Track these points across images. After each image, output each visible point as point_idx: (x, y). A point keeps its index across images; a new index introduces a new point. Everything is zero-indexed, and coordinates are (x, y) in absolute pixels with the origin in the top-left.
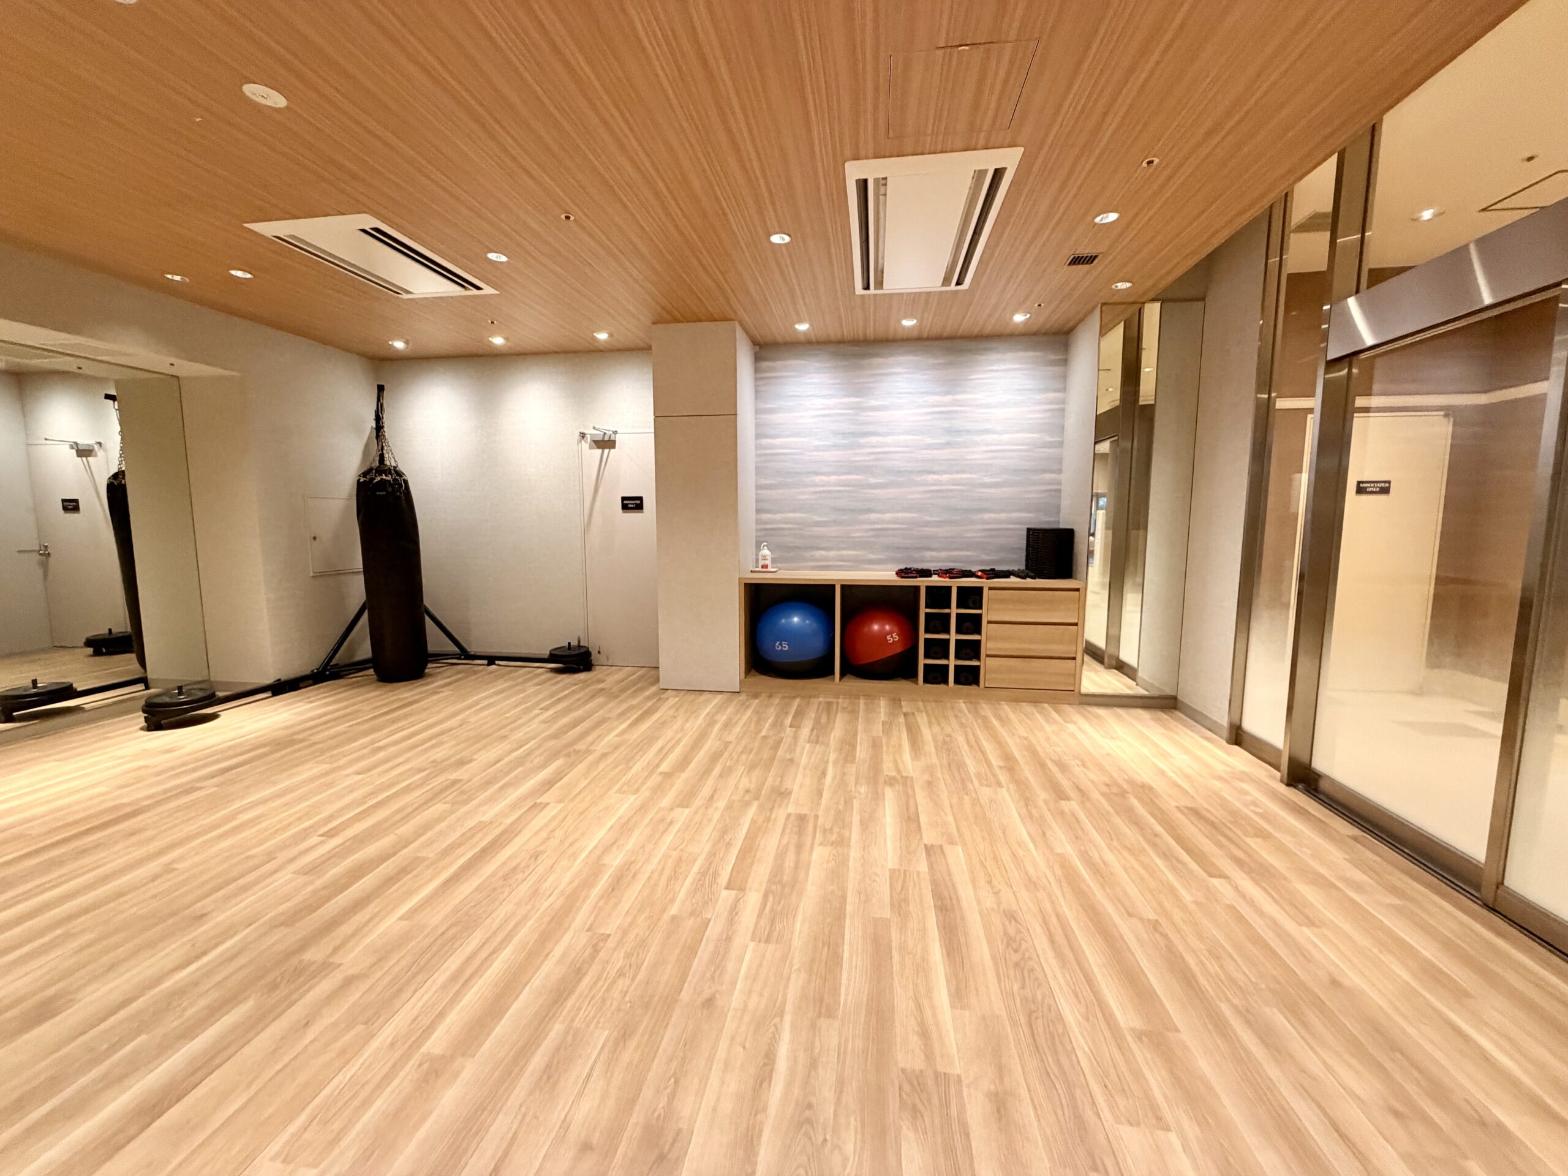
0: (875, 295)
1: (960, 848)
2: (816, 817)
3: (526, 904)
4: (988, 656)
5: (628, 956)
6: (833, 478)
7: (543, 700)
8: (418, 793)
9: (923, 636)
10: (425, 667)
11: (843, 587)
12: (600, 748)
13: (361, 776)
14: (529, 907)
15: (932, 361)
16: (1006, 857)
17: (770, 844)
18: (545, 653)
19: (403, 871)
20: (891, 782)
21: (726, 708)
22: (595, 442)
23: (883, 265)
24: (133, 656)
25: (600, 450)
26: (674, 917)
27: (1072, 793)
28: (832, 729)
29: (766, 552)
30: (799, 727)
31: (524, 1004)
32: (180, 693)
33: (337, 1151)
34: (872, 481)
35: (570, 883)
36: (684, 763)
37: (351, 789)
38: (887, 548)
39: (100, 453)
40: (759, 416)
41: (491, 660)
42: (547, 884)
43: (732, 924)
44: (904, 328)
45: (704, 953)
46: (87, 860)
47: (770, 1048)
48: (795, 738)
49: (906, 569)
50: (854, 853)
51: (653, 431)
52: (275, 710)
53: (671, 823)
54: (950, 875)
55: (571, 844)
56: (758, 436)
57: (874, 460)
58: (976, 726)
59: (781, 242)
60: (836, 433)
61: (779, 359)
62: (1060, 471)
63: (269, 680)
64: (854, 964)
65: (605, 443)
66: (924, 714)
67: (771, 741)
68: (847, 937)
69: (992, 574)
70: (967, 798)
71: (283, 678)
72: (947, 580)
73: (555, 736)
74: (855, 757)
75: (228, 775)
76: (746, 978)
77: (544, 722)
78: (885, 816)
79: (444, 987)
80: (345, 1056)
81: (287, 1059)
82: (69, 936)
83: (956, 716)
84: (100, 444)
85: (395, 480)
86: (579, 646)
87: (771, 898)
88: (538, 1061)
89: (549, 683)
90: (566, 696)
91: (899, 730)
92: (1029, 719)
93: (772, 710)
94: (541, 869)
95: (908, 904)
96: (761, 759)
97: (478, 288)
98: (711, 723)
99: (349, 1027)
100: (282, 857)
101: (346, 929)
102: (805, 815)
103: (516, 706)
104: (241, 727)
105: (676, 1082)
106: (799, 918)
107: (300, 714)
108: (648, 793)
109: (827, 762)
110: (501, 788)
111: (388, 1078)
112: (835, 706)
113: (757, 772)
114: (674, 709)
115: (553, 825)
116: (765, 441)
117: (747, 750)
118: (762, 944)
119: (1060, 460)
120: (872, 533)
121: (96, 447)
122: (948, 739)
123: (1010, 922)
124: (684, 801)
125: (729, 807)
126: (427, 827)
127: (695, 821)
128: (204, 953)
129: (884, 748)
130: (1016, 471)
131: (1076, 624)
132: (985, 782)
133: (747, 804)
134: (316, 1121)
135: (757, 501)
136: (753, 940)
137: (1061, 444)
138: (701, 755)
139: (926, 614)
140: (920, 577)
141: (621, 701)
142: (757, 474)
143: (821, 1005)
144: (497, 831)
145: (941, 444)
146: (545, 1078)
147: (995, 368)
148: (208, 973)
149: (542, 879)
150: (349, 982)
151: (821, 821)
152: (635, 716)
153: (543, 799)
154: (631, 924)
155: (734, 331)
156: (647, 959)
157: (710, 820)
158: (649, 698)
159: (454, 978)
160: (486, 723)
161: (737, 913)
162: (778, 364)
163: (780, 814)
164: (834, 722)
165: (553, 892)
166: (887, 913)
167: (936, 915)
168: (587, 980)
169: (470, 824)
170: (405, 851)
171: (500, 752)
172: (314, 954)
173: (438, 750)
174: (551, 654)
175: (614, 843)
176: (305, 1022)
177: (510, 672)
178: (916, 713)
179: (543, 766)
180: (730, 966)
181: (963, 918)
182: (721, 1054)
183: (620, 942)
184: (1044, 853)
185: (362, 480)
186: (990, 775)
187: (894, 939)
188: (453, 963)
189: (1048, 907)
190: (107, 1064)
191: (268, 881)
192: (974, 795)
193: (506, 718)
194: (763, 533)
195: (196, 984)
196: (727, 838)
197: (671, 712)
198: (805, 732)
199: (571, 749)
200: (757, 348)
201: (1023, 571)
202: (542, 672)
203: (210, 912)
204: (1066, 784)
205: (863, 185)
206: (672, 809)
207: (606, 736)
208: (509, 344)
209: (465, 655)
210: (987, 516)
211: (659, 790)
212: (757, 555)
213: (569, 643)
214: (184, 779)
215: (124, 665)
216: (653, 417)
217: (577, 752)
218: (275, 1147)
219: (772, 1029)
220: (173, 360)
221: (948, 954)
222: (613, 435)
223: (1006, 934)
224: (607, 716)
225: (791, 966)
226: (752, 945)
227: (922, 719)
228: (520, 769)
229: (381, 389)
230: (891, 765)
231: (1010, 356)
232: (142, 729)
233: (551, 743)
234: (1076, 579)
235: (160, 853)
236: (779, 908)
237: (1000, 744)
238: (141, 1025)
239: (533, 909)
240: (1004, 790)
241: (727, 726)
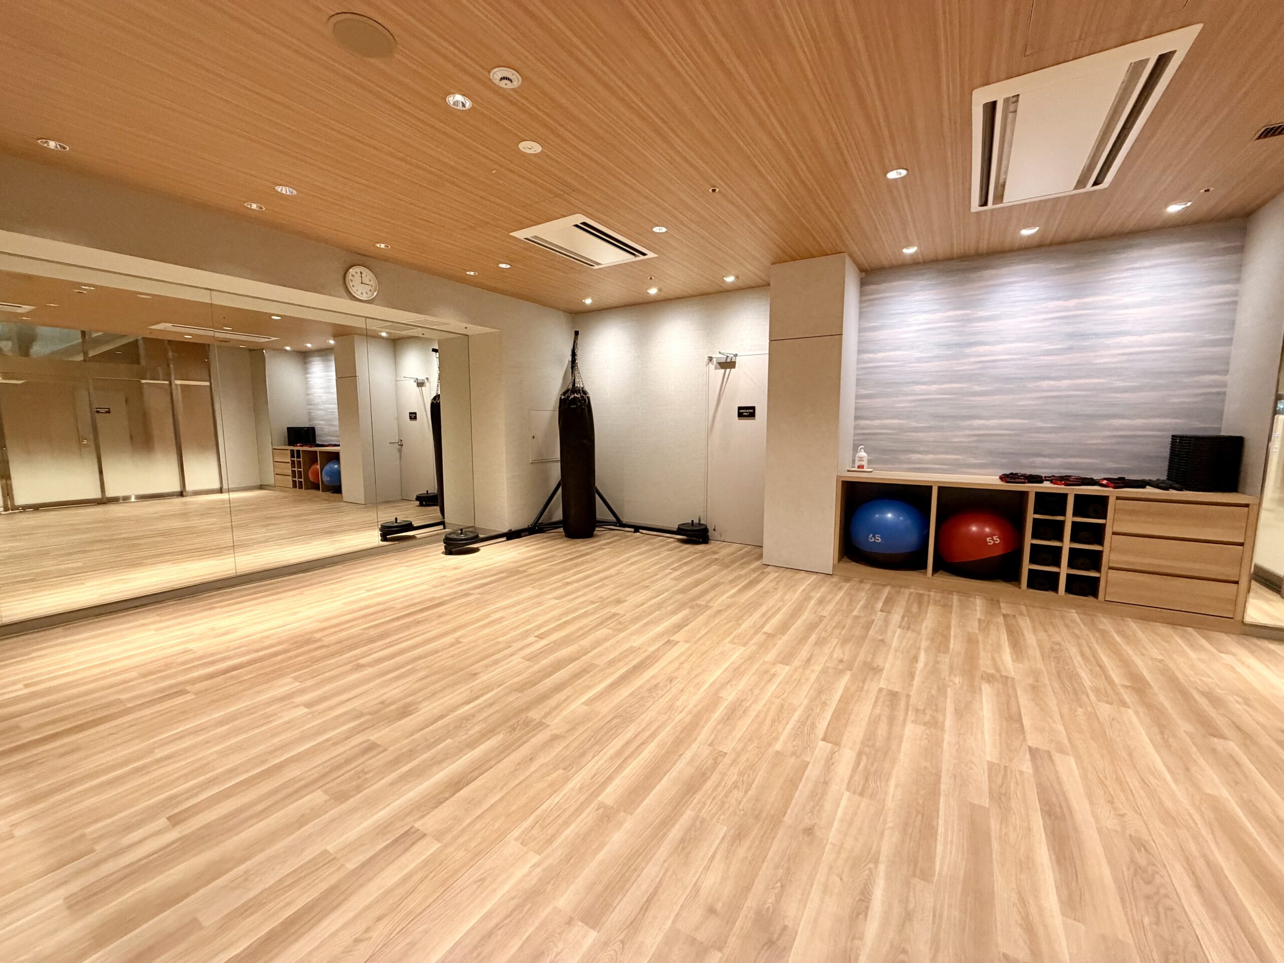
0: (993, 210)
1: (1072, 760)
2: (908, 696)
3: (665, 714)
4: (1111, 568)
5: (741, 774)
6: (934, 387)
7: (673, 563)
8: (591, 618)
9: (1029, 541)
10: (594, 530)
11: (941, 489)
12: (717, 604)
13: (557, 601)
14: (667, 717)
15: (1053, 266)
16: (1133, 782)
17: (863, 711)
18: (675, 527)
19: (584, 671)
20: (989, 679)
21: (820, 587)
22: (719, 363)
23: (1005, 179)
24: (438, 508)
25: (723, 370)
26: (778, 753)
27: (1226, 731)
28: (923, 619)
29: (863, 454)
30: (889, 612)
31: (665, 788)
32: (461, 533)
33: (550, 849)
34: (977, 388)
35: (695, 706)
36: (784, 628)
37: (553, 608)
38: (990, 453)
39: (427, 384)
40: (862, 334)
41: (637, 529)
42: (678, 703)
43: (829, 773)
44: (1022, 237)
45: (804, 789)
46: (420, 628)
47: (865, 887)
48: (886, 622)
49: (1012, 474)
50: (948, 737)
51: (768, 352)
52: (509, 549)
53: (774, 675)
54: (1060, 783)
55: (696, 676)
56: (860, 352)
57: (980, 369)
58: (1092, 639)
59: (898, 176)
60: (939, 345)
61: (884, 282)
62: (1226, 372)
63: (505, 530)
64: (949, 839)
65: (728, 365)
66: (1028, 618)
67: (863, 621)
68: (941, 813)
69: (1120, 483)
70: (1080, 711)
71: (513, 529)
72: (1063, 486)
73: (683, 591)
74: (947, 647)
75: (487, 588)
76: (842, 820)
77: (675, 579)
78: (982, 709)
79: (612, 758)
80: (555, 788)
81: (522, 778)
82: (413, 671)
83: (1067, 626)
84: (427, 379)
85: (582, 397)
86: (700, 524)
87: (864, 759)
88: (676, 832)
89: (677, 550)
90: (690, 562)
91: (998, 630)
92: (1167, 642)
93: (863, 594)
94: (674, 691)
95: (1009, 800)
96: (853, 636)
97: (644, 254)
98: (808, 598)
99: (555, 768)
100: (516, 646)
101: (552, 702)
102: (897, 692)
103: (654, 565)
104: (491, 559)
105: (782, 886)
106: (892, 783)
107: (522, 553)
108: (754, 648)
109: (919, 648)
110: (646, 624)
111: (579, 811)
112: (926, 598)
113: (848, 646)
114: (775, 583)
115: (683, 658)
116: (865, 356)
117: (839, 625)
118: (857, 797)
119: (1226, 360)
120: (975, 438)
121: (426, 381)
122: (1057, 647)
123: (1139, 850)
124: (786, 658)
125: (824, 671)
126: (598, 643)
127: (794, 677)
128: (477, 698)
129: (981, 646)
130: (1159, 374)
131: (1242, 544)
132: (1105, 699)
133: (842, 672)
134: (538, 825)
135: (856, 409)
136: (848, 790)
137: (1229, 342)
138: (799, 624)
139: (1034, 519)
140: (1029, 482)
141: (732, 570)
142: (857, 385)
143: (915, 866)
144: (645, 655)
145: (1063, 349)
146: (681, 847)
147: (1137, 265)
148: (481, 710)
149: (676, 698)
150: (555, 738)
151: (912, 701)
152: (744, 584)
153: (675, 638)
154: (743, 749)
155: (844, 263)
156: (756, 781)
157: (807, 680)
158: (754, 570)
159: (618, 754)
160: (635, 575)
161: (833, 764)
162: (883, 286)
163: (874, 686)
164: (926, 613)
165: (683, 710)
166: (985, 802)
167: (1043, 818)
168: (710, 784)
169: (626, 646)
170: (584, 658)
171: (644, 597)
172: (535, 715)
173: (602, 590)
174: (679, 528)
175: (729, 682)
176: (530, 757)
177: (650, 539)
178: (1017, 616)
179: (674, 612)
180: (828, 806)
181: (1075, 829)
182: (820, 878)
183: (734, 762)
184: (1187, 789)
185: (563, 397)
186: (1110, 691)
187: (993, 827)
188: (616, 744)
189: (1192, 847)
190: (433, 751)
191: (508, 660)
192: (1090, 709)
193: (648, 573)
194: (861, 437)
195: (473, 716)
196: (824, 698)
197: (772, 585)
198: (896, 617)
199: (694, 603)
200: (863, 274)
201: (1163, 482)
202: (672, 541)
203: (480, 673)
204: (1220, 721)
205: (991, 108)
206: (774, 664)
207: (720, 597)
208: (662, 294)
209: (620, 523)
210: (1116, 422)
211: (763, 647)
212: (854, 456)
213: (693, 521)
214: (464, 587)
215: (433, 513)
216: (768, 341)
217: (699, 606)
218: (516, 833)
219: (867, 872)
220: (465, 325)
221: (1058, 861)
222: (734, 358)
223: (1133, 860)
224: (722, 581)
225: (885, 822)
226: (847, 794)
227: (1025, 624)
228: (658, 612)
229: (577, 333)
230: (989, 662)
231: (1157, 250)
232: (443, 553)
233: (680, 596)
234: (1244, 493)
235: (455, 630)
236: (873, 769)
237: (1125, 663)
238: (450, 732)
239: (669, 718)
240: (1130, 712)
241: (821, 602)
